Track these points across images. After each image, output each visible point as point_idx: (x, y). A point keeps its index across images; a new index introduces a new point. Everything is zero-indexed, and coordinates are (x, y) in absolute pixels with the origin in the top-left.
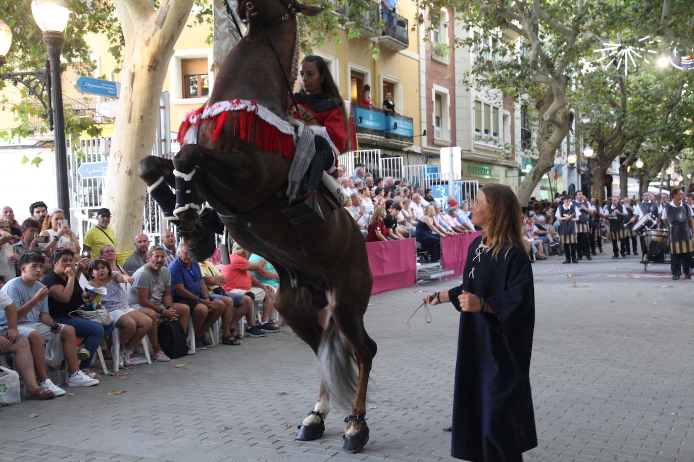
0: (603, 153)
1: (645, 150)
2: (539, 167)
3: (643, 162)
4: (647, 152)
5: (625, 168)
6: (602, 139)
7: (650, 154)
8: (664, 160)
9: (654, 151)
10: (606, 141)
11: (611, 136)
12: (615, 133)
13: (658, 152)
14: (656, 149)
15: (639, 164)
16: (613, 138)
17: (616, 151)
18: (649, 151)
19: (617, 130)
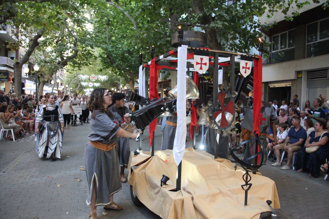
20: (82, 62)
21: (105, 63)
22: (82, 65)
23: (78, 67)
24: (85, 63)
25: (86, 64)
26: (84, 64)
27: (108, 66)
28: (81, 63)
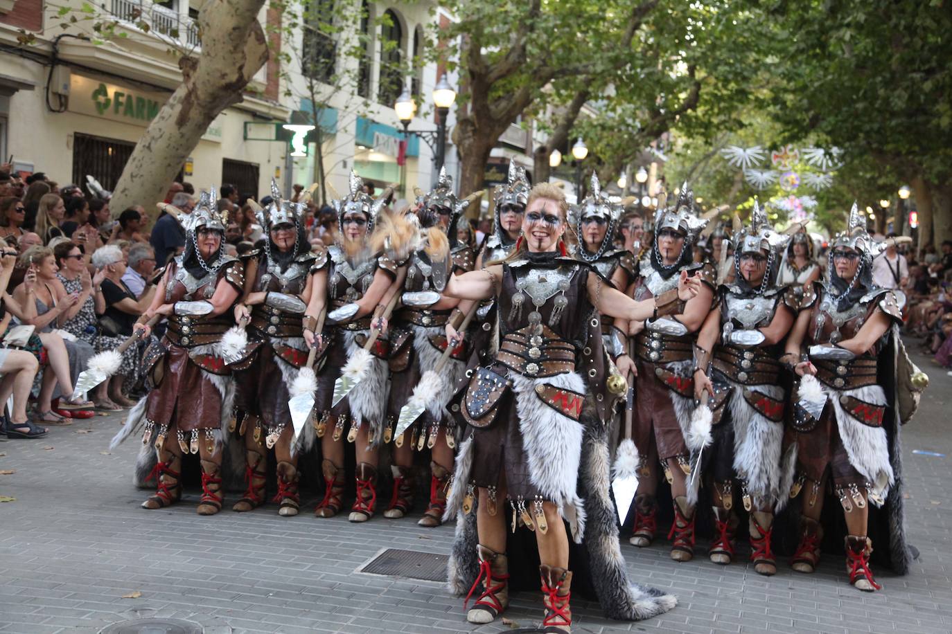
0: (486, 107)
1: (595, 123)
2: (199, 86)
3: (588, 147)
4: (599, 128)
5: (547, 153)
6: (483, 71)
7: (605, 134)
8: (629, 148)
9: (612, 129)
10: (493, 76)
11: (504, 66)
12: (513, 57)
13: (620, 131)
14: (615, 124)
15: (580, 152)
16: (509, 72)
17: (515, 105)
18: (603, 127)
19: (519, 51)
20: (715, 120)
21: (786, 123)
22: (714, 129)
23: (703, 134)
24: (724, 122)
25: (726, 128)
26: (722, 127)
27: (799, 132)
28: (710, 123)
